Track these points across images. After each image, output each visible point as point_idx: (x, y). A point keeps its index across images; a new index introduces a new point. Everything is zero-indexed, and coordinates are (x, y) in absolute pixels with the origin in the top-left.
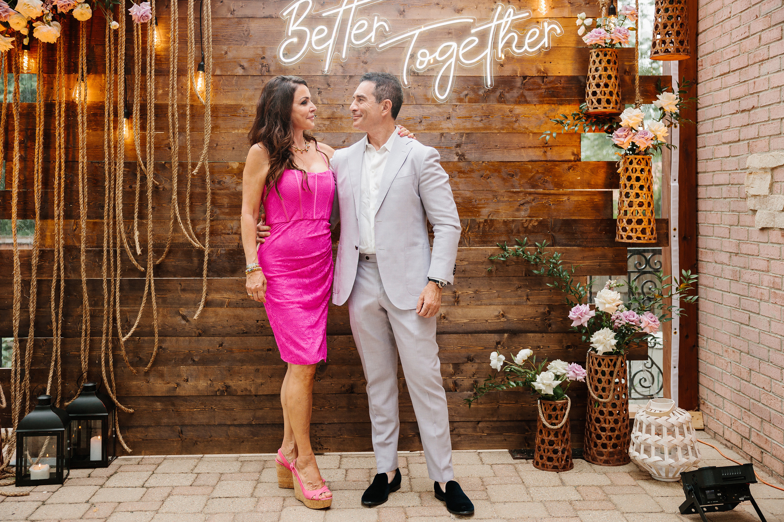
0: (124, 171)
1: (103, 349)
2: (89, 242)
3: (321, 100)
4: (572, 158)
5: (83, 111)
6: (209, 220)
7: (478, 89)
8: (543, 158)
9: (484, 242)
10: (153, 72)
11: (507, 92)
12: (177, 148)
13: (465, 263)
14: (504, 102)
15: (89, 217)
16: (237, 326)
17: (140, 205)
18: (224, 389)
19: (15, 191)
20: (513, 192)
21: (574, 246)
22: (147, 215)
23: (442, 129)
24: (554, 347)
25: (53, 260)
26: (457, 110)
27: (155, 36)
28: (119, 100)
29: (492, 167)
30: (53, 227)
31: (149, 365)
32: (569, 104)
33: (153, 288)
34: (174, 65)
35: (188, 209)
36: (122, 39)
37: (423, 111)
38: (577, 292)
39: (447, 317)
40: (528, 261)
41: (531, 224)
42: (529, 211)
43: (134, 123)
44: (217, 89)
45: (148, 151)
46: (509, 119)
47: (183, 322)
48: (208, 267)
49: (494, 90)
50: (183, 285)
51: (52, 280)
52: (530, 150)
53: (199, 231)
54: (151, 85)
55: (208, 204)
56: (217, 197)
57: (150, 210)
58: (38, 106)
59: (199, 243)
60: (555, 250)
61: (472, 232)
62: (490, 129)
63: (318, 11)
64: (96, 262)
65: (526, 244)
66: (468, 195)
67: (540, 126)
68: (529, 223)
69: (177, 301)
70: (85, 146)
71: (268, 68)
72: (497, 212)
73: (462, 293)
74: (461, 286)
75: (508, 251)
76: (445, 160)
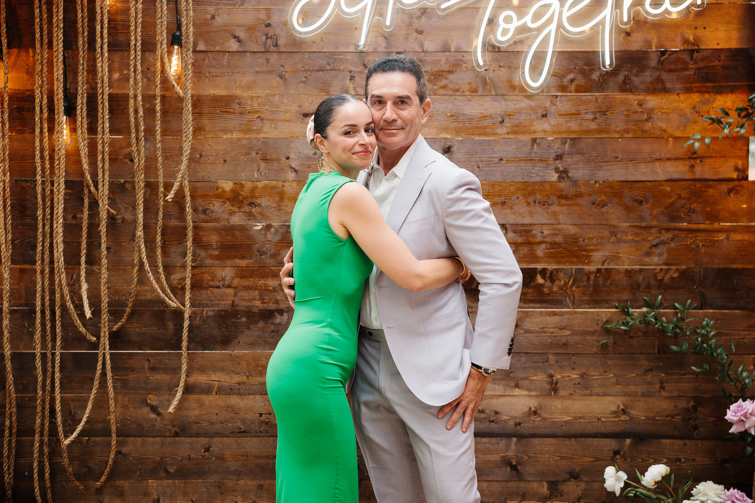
0: (65, 194)
1: (36, 455)
2: (14, 299)
3: (355, 89)
4: (735, 175)
6: (190, 268)
7: (592, 71)
8: (688, 176)
9: (596, 303)
10: (105, 46)
11: (635, 76)
12: (143, 162)
13: (567, 333)
14: (630, 91)
15: (13, 262)
16: (231, 422)
17: (89, 244)
20: (641, 227)
21: (735, 309)
22: (100, 259)
23: (534, 132)
24: (703, 460)
26: (558, 104)
28: (55, 88)
29: (609, 190)
31: (103, 479)
32: (732, 92)
33: (108, 367)
34: (136, 37)
35: (159, 251)
37: (507, 105)
38: (739, 379)
39: (539, 412)
40: (663, 331)
41: (668, 276)
42: (665, 256)
43: (79, 123)
44: (200, 73)
45: (100, 166)
46: (638, 117)
47: (153, 416)
48: (188, 336)
49: (614, 72)
50: (152, 360)
52: (669, 164)
53: (175, 282)
54: (103, 66)
55: (189, 243)
56: (201, 233)
57: (104, 252)
59: (175, 300)
60: (706, 315)
61: (578, 287)
62: (607, 132)
64: (25, 327)
65: (661, 306)
66: (572, 232)
67: (685, 126)
68: (665, 274)
69: (144, 385)
70: (7, 158)
71: (275, 41)
72: (615, 258)
73: (562, 377)
74: (560, 367)
75: (632, 315)
76: (538, 179)
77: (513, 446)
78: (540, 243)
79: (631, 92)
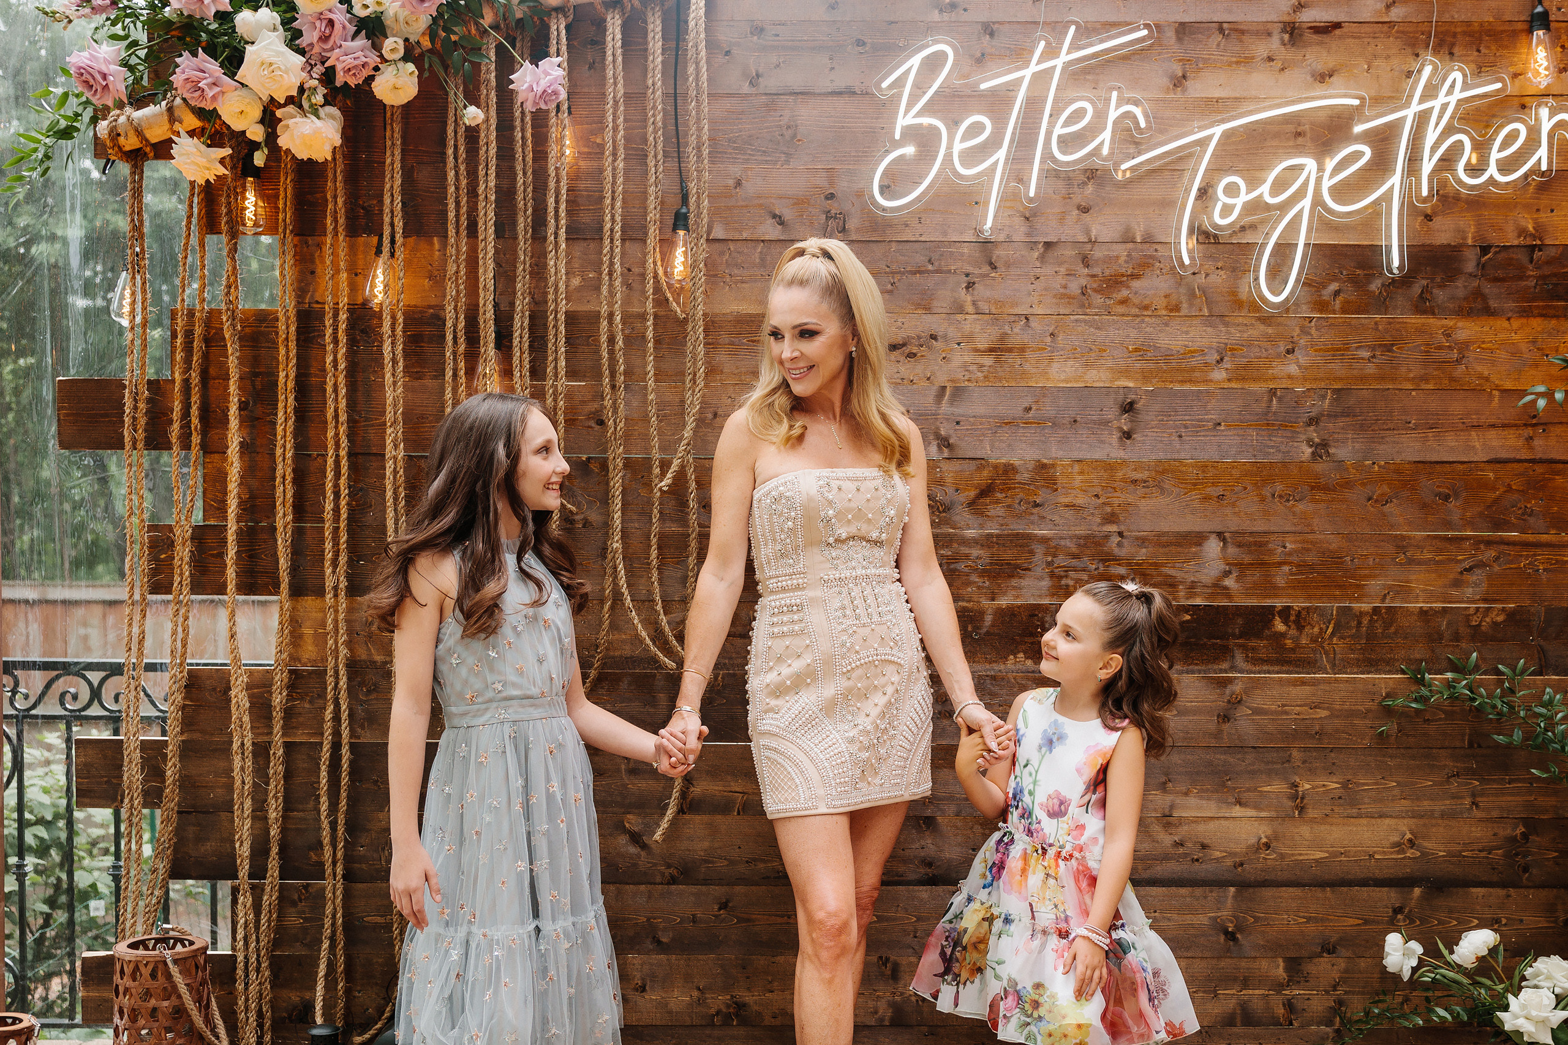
3: (974, 303)
5: (393, 329)
7: (1369, 278)
8: (1524, 455)
9: (1371, 664)
10: (563, 232)
11: (1440, 287)
12: (622, 425)
13: (1324, 713)
14: (1431, 311)
16: (762, 859)
18: (731, 1010)
19: (232, 527)
20: (1446, 539)
23: (1274, 378)
24: (1534, 921)
25: (322, 695)
26: (1313, 331)
27: (568, 142)
28: (481, 302)
29: (1396, 476)
30: (320, 615)
34: (613, 216)
35: (654, 575)
36: (489, 149)
37: (1228, 333)
39: (1273, 844)
40: (1479, 710)
41: (1488, 620)
42: (1484, 587)
43: (516, 361)
44: (717, 275)
46: (1443, 355)
47: (634, 849)
49: (1407, 279)
51: (322, 743)
52: (1492, 433)
54: (557, 265)
58: (282, 319)
60: (1547, 684)
61: (1341, 638)
62: (1393, 380)
63: (967, 77)
65: (1476, 668)
66: (1334, 546)
67: (1520, 372)
68: (1484, 617)
69: (619, 799)
70: (400, 419)
71: (841, 223)
72: (1403, 591)
73: (1313, 788)
74: (1310, 770)
75: (1430, 686)
76: (1278, 458)
77: (1230, 901)
78: (1281, 564)
79: (1433, 314)
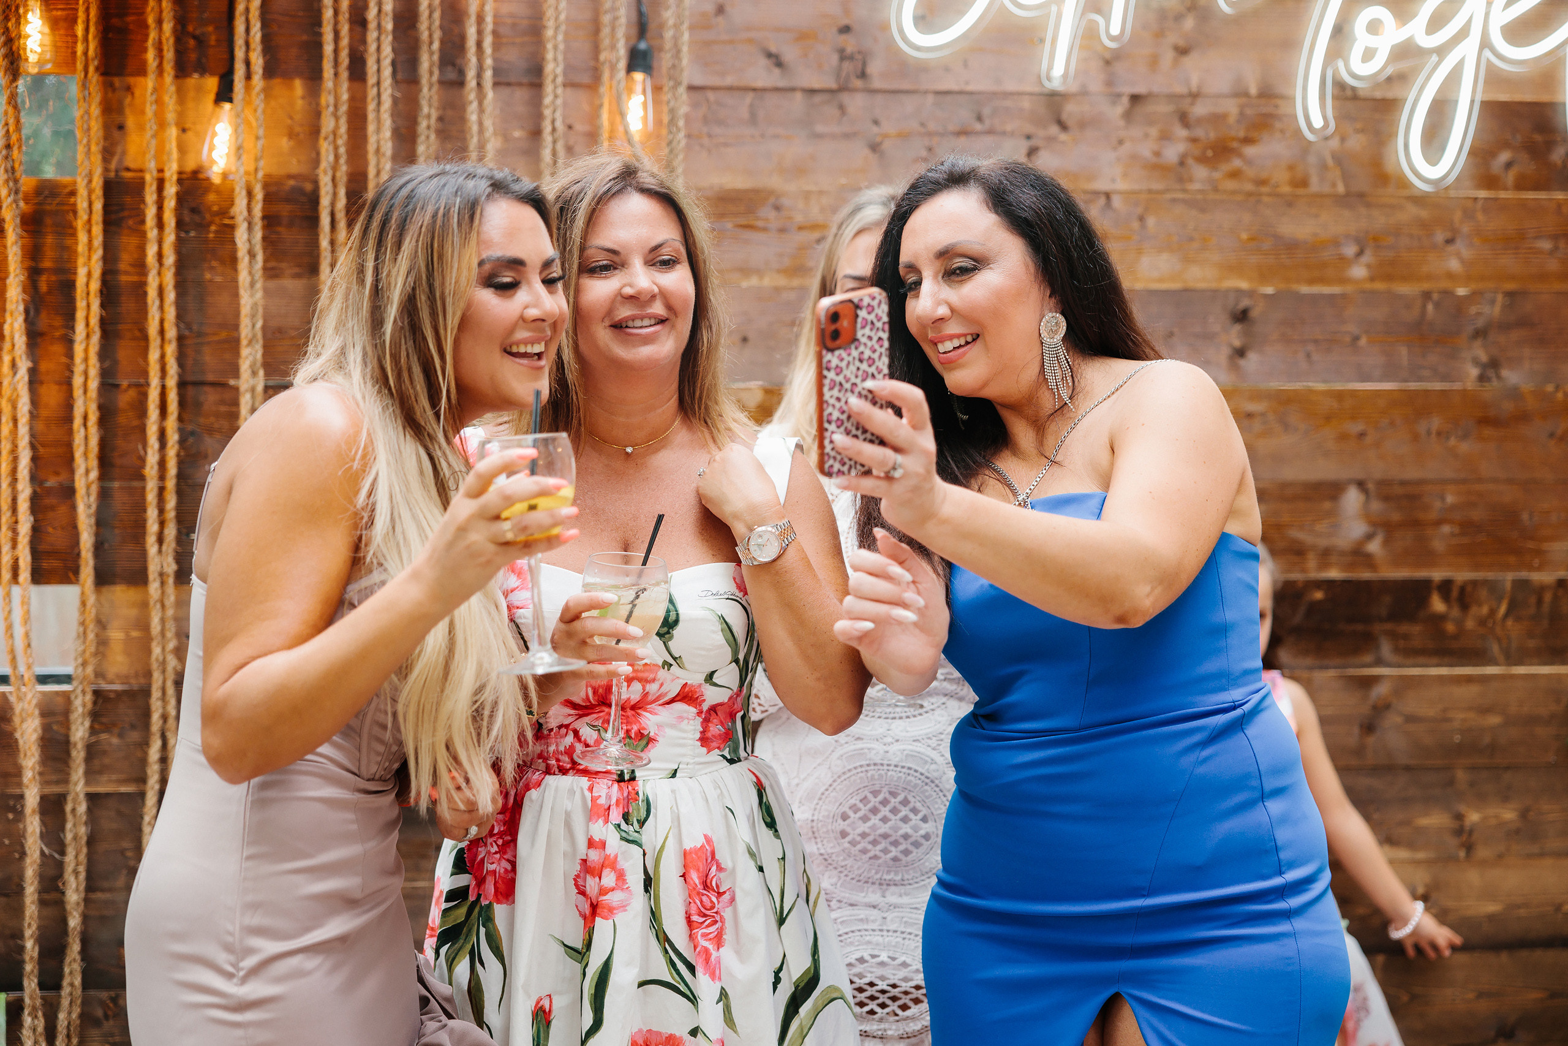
5: (249, 210)
7: (1549, 145)
9: (1555, 652)
10: (488, 74)
13: (1494, 720)
23: (1429, 277)
26: (1479, 216)
34: (555, 56)
37: (1370, 217)
58: (83, 192)
61: (1518, 619)
66: (1506, 499)
70: (260, 335)
71: (860, 65)
73: (1483, 820)
74: (1479, 797)
76: (1435, 381)
78: (1439, 523)
